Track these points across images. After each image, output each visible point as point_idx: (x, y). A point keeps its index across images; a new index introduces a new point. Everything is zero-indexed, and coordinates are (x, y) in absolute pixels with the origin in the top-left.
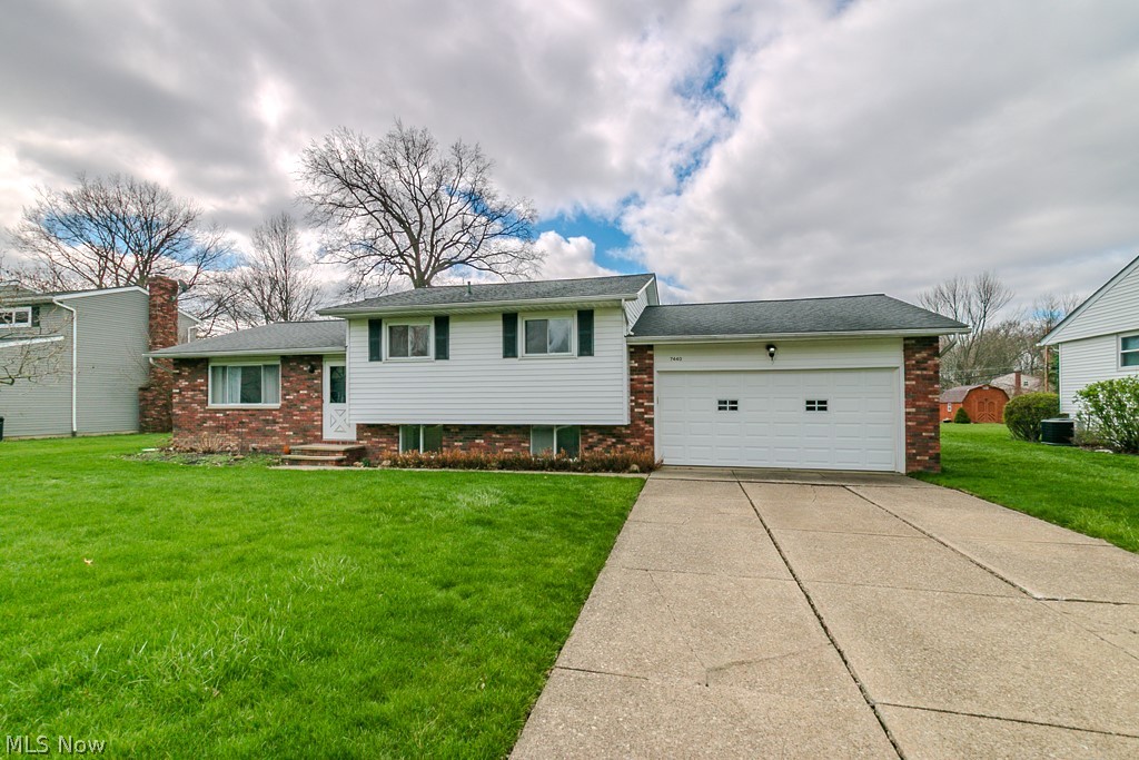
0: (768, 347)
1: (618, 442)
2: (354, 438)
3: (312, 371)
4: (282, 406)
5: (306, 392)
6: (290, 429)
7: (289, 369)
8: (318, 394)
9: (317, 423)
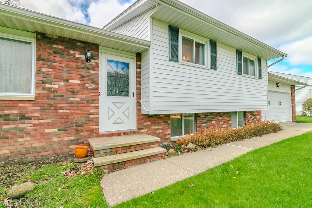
0: (277, 84)
2: (134, 127)
3: (88, 60)
4: (38, 97)
5: (78, 82)
6: (52, 125)
7: (52, 51)
8: (93, 86)
9: (92, 116)
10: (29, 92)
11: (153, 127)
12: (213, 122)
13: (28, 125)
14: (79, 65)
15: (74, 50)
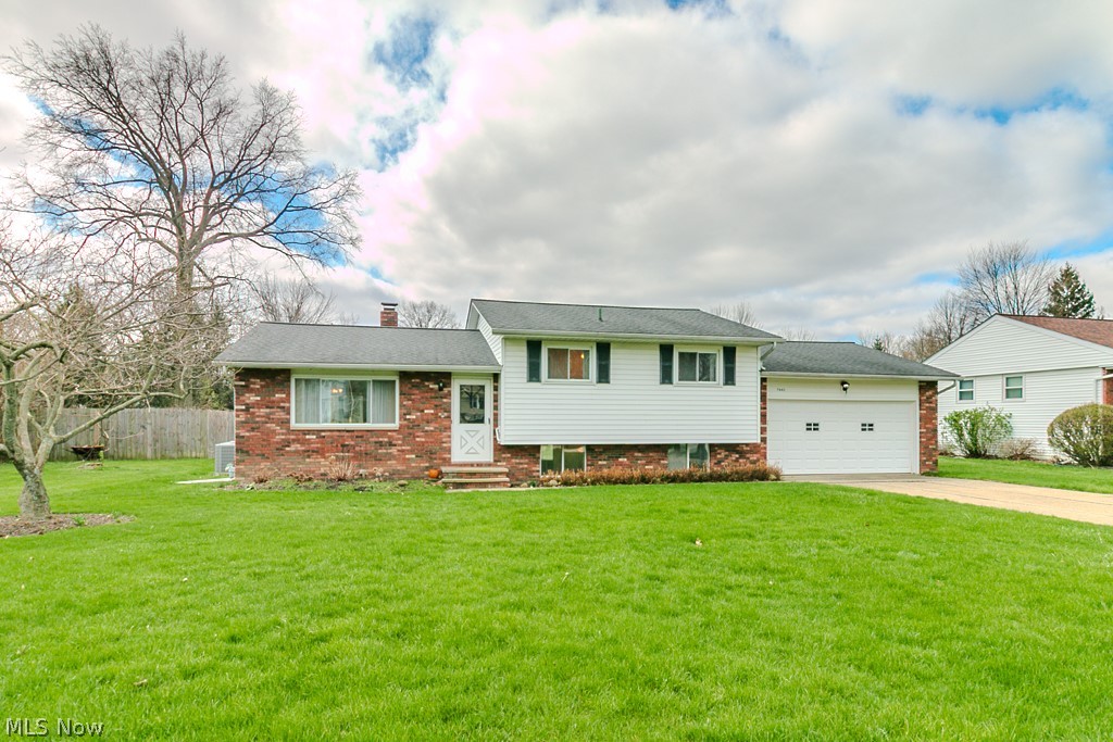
0: (843, 383)
1: (741, 457)
2: (490, 459)
3: (441, 389)
4: (401, 426)
5: (432, 411)
6: (411, 452)
7: (409, 386)
8: (446, 414)
9: (445, 445)
10: (394, 422)
11: (513, 461)
12: (620, 460)
13: (394, 450)
14: (433, 395)
15: (428, 381)
